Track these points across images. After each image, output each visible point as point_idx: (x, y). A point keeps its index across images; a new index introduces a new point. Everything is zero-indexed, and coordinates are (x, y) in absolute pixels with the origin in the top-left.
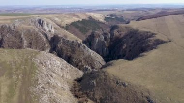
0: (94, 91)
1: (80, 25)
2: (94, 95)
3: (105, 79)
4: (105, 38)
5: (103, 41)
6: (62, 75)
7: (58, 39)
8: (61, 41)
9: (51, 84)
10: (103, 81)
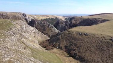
0: (59, 42)
1: (50, 20)
2: (59, 45)
3: (68, 34)
4: (66, 25)
5: (65, 26)
6: (34, 36)
7: (34, 22)
8: (36, 23)
9: (23, 36)
10: (67, 35)
